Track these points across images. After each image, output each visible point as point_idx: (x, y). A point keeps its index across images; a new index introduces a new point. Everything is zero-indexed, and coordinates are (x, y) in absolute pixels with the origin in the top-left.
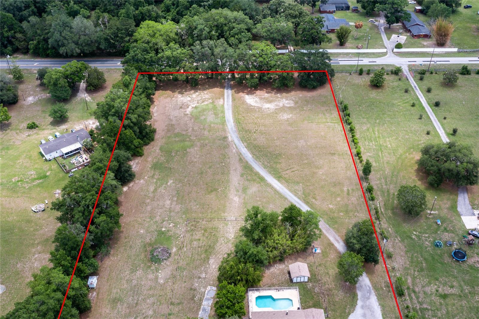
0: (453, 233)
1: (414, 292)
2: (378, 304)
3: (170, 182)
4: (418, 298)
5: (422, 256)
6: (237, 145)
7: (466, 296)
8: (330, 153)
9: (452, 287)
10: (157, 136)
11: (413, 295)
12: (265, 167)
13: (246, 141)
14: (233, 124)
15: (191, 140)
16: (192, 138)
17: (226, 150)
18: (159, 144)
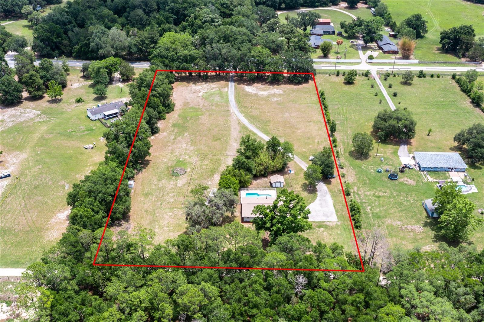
0: (392, 165)
1: (358, 194)
2: (331, 199)
3: (186, 134)
4: (359, 197)
5: (367, 177)
6: (237, 115)
7: (394, 197)
8: (307, 121)
9: (386, 192)
10: (175, 109)
11: (357, 196)
12: (258, 128)
13: (244, 113)
14: (234, 103)
15: (202, 111)
16: (203, 110)
17: (229, 118)
18: (178, 113)
